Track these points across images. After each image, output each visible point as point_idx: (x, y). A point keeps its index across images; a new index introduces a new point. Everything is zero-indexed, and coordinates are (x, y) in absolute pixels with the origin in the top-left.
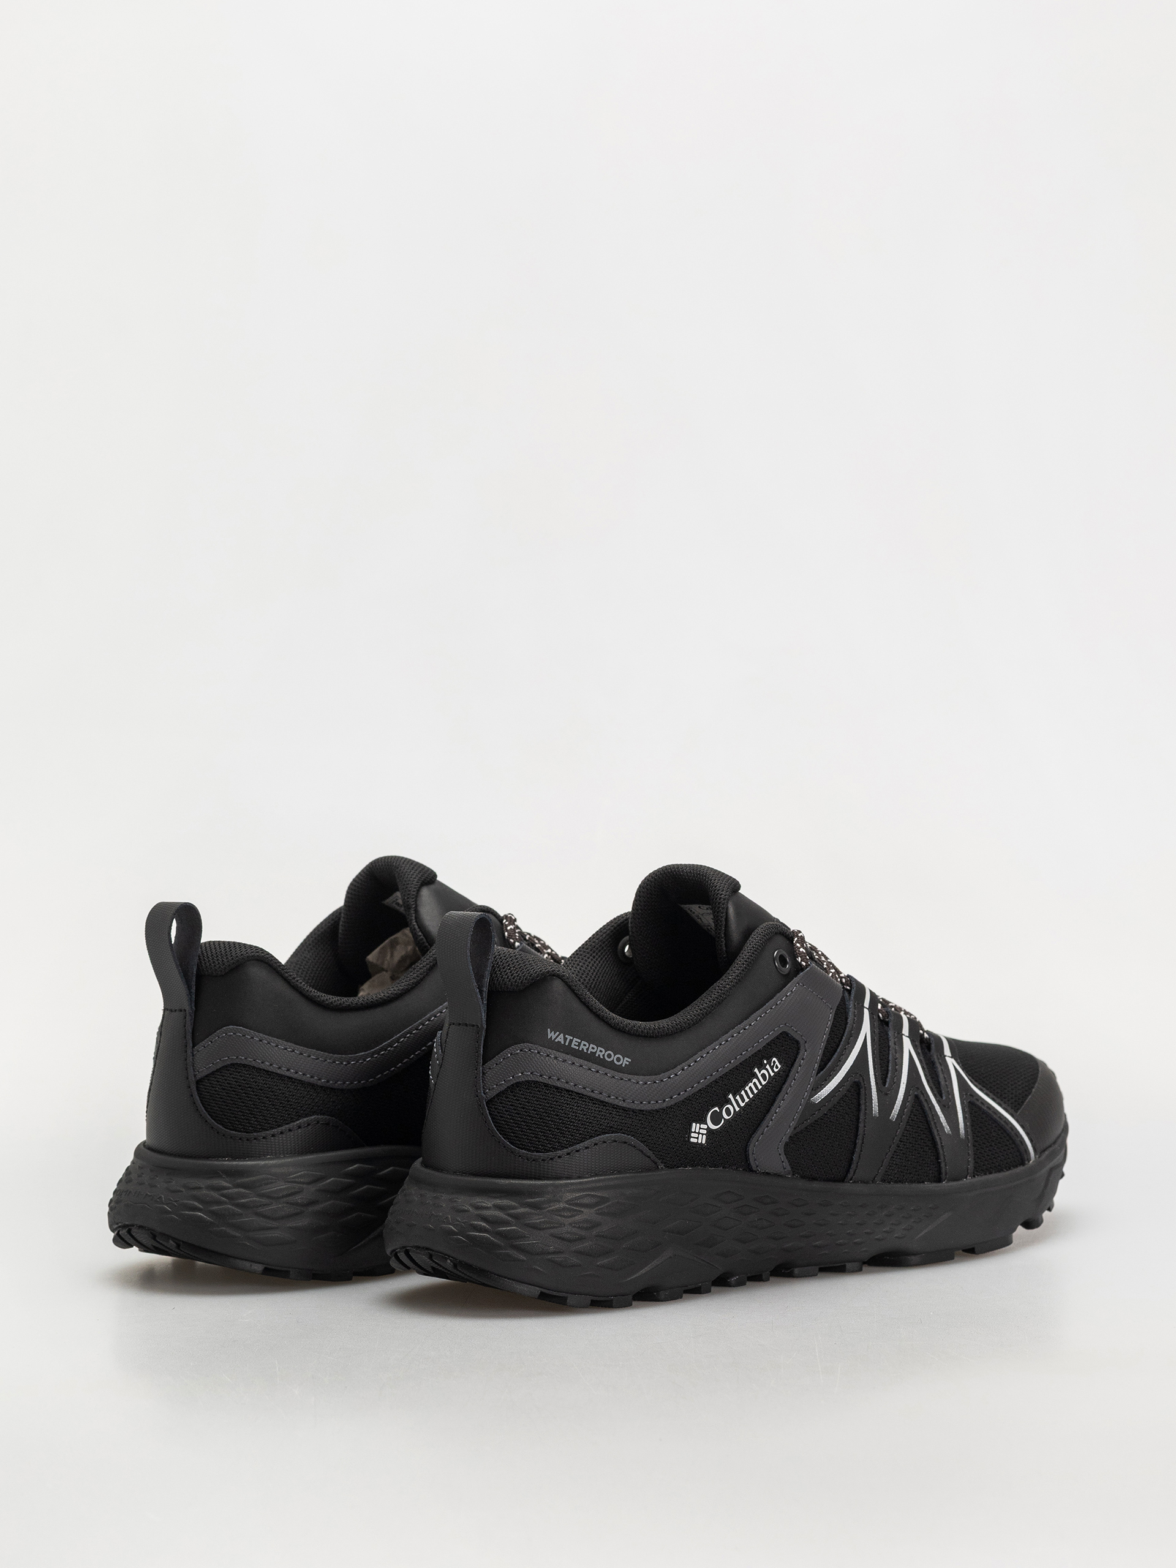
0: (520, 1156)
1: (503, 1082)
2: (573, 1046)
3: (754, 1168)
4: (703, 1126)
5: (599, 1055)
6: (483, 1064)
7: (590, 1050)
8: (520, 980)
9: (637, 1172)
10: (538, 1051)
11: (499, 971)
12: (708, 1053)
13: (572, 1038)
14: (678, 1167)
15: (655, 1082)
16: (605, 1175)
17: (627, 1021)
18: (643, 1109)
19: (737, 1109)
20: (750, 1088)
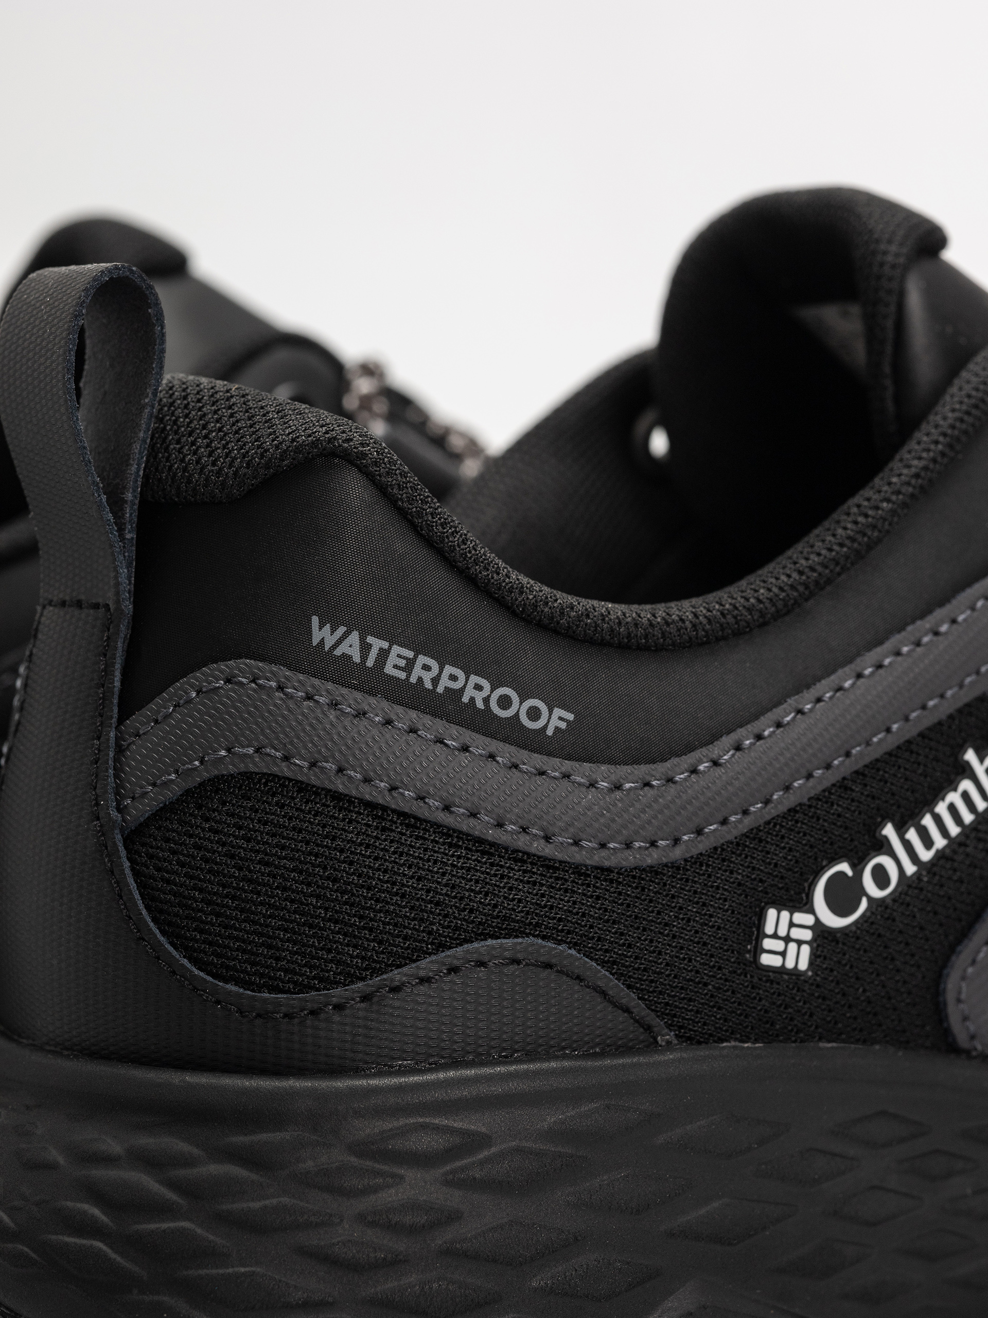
0: (218, 1002)
1: (173, 776)
2: (389, 669)
3: (962, 1039)
4: (799, 918)
5: (472, 699)
6: (121, 721)
7: (445, 682)
8: (230, 466)
9: (587, 1056)
10: (278, 682)
11: (178, 442)
12: (819, 700)
13: (385, 645)
14: (722, 1040)
15: (647, 784)
16: (482, 1064)
17: (563, 599)
18: (607, 864)
19: (910, 869)
20: (952, 808)
